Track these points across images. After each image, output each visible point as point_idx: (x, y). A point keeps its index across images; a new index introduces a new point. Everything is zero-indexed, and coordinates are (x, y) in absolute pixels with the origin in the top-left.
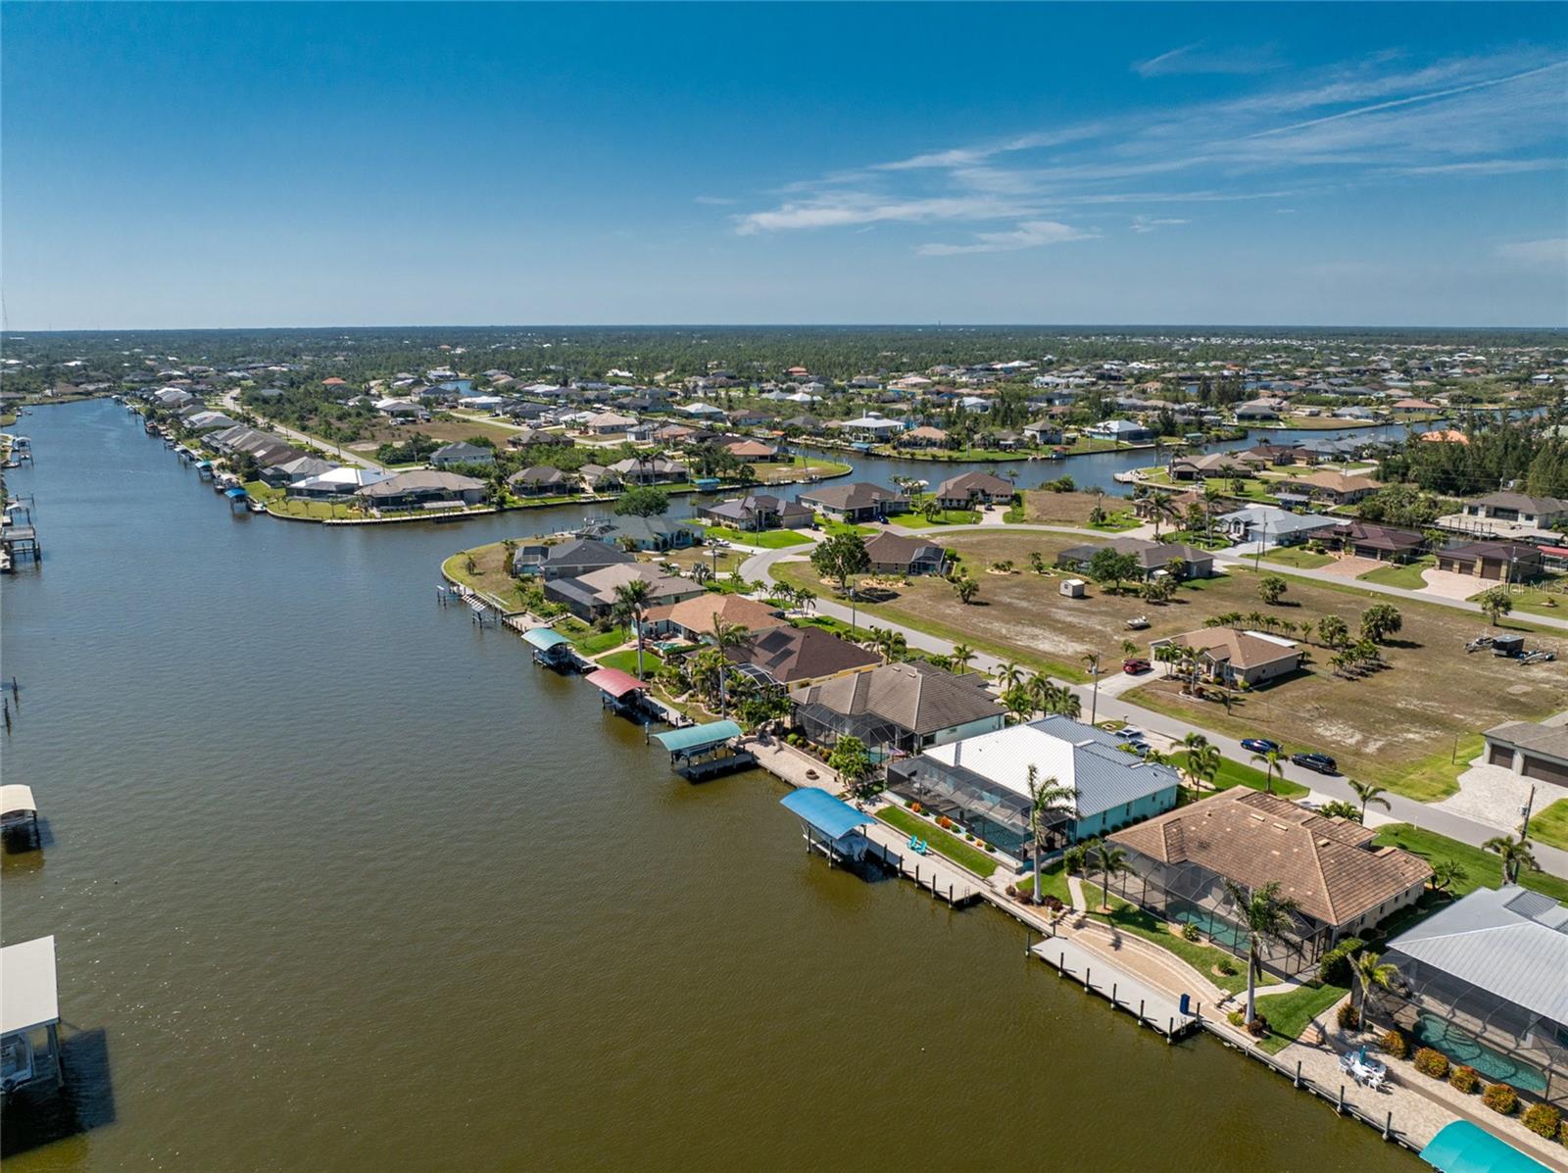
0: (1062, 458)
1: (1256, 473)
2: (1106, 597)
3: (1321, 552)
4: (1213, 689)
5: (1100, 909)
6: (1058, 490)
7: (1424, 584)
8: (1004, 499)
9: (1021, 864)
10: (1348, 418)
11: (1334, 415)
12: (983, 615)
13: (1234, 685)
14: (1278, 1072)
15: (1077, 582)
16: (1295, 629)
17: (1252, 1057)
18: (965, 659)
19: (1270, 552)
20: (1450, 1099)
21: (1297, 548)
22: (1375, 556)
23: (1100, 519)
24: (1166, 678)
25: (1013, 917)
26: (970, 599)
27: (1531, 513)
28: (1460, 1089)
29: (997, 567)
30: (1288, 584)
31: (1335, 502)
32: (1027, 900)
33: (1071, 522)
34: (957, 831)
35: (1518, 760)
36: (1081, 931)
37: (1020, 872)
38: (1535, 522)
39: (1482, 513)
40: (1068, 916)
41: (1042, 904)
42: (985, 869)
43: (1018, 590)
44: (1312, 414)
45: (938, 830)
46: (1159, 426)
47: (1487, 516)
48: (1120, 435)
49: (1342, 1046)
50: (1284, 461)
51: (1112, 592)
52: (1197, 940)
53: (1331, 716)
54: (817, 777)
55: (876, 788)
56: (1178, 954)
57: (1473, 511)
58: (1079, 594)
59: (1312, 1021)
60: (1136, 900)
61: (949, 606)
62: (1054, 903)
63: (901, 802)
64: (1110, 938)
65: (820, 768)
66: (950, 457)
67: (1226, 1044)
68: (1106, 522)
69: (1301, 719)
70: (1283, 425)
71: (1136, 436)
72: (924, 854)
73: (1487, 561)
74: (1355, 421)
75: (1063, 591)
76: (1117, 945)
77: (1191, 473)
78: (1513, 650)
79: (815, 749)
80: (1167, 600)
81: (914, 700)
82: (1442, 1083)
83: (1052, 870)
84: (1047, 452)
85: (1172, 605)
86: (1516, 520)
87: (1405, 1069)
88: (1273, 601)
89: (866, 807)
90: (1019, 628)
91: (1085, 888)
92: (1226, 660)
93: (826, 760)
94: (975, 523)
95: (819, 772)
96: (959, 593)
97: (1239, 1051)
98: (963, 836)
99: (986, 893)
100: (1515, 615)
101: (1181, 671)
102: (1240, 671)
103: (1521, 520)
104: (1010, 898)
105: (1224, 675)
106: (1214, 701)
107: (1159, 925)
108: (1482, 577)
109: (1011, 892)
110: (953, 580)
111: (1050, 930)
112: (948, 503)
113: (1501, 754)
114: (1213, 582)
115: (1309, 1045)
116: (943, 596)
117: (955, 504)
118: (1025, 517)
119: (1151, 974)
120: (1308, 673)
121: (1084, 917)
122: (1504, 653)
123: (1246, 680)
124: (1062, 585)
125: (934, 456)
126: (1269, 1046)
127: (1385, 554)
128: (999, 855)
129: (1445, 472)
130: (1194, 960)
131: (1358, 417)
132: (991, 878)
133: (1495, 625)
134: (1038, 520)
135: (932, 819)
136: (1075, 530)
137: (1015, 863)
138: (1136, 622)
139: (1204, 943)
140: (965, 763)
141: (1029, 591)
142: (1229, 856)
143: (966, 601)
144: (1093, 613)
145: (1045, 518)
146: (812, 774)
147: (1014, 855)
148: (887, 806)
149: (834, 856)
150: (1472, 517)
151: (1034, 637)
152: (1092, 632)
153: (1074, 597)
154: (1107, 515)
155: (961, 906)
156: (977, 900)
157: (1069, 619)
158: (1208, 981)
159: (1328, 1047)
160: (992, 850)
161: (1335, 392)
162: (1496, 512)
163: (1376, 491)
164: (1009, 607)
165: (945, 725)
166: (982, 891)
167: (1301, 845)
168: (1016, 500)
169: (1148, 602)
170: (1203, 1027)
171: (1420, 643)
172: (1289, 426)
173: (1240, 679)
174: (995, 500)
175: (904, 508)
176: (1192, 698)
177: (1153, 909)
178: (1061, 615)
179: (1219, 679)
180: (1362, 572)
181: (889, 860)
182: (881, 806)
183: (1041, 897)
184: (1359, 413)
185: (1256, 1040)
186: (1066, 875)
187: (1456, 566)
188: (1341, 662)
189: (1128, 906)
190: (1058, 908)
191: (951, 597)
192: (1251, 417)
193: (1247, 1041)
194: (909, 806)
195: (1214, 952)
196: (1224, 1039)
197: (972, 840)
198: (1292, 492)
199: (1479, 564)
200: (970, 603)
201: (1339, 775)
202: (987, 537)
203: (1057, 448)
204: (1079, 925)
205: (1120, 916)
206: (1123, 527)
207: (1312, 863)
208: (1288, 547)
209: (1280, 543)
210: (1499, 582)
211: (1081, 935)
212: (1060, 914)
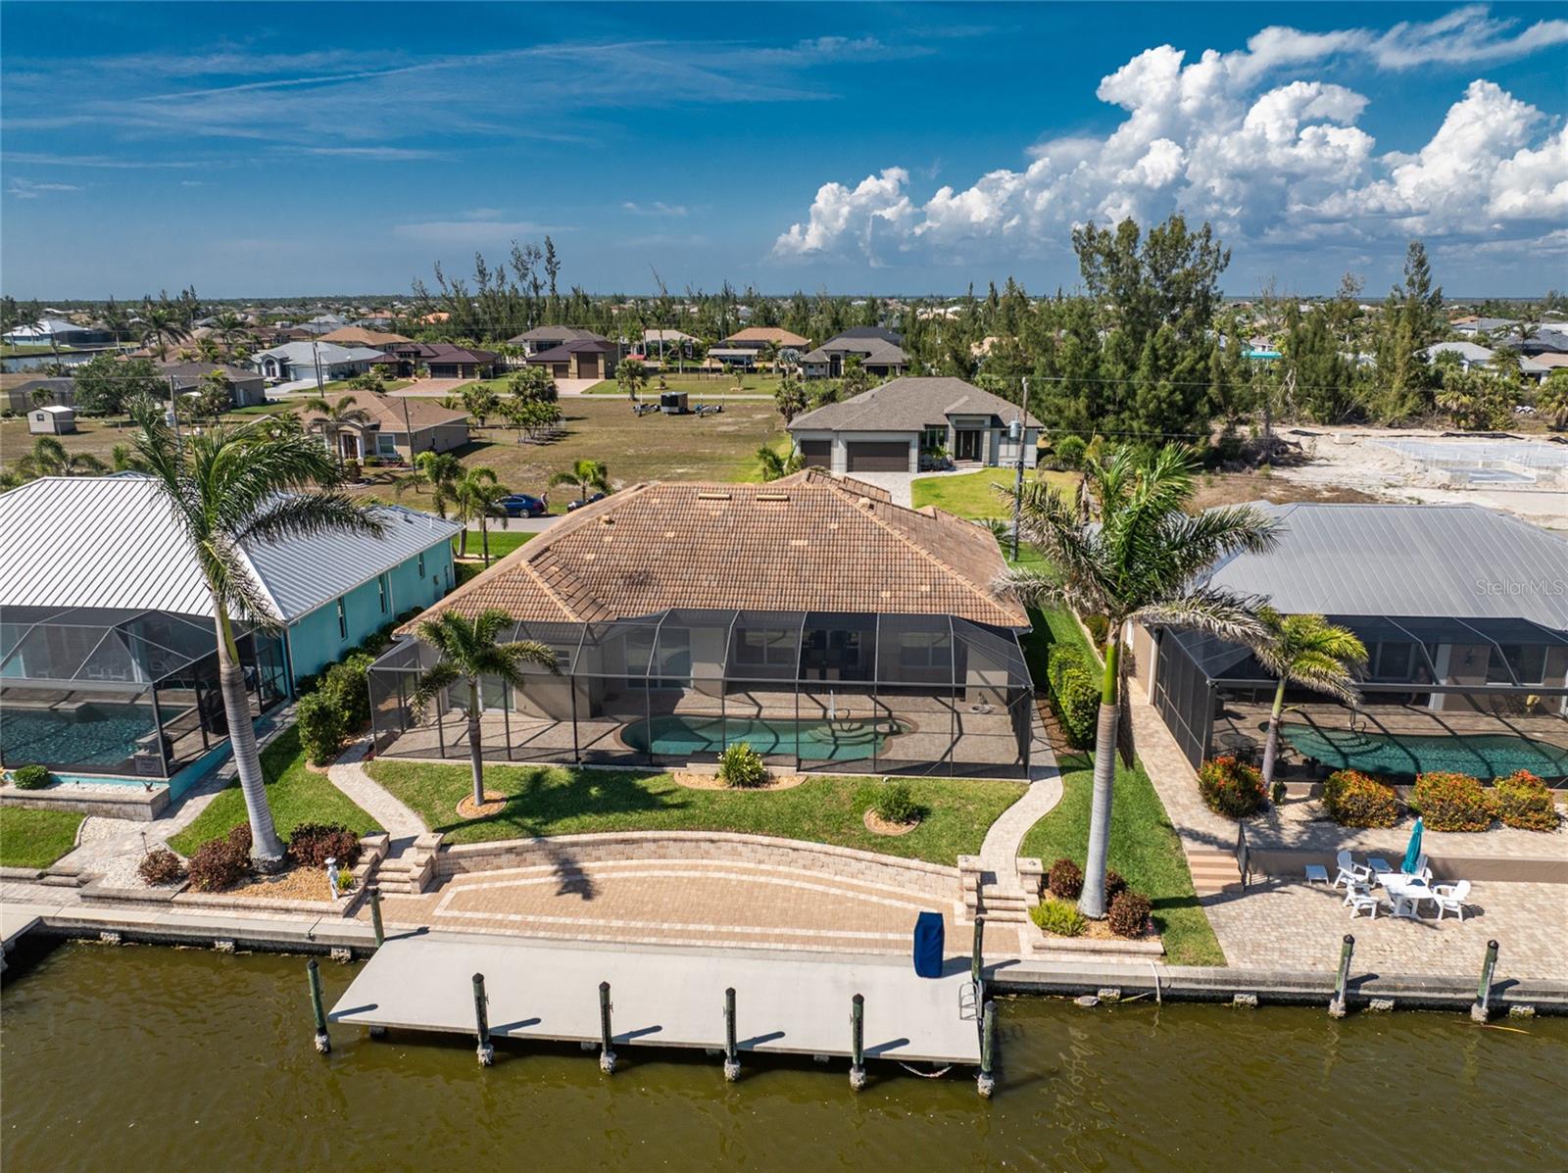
2: (118, 430)
3: (390, 379)
5: (469, 809)
9: (161, 786)
13: (396, 464)
14: (1265, 1001)
15: (58, 410)
17: (1174, 999)
19: (327, 385)
22: (456, 374)
25: (201, 945)
32: (230, 875)
35: (839, 454)
36: (449, 892)
37: (165, 808)
39: (526, 350)
40: (387, 864)
41: (289, 863)
42: (39, 845)
48: (52, 337)
49: (1286, 858)
52: (765, 779)
56: (758, 827)
58: (66, 430)
59: (1179, 833)
60: (548, 754)
62: (330, 845)
64: (541, 875)
67: (1083, 1001)
76: (576, 882)
78: (681, 406)
83: (275, 763)
91: (387, 779)
92: (375, 429)
97: (1136, 1000)
99: (62, 907)
102: (401, 440)
104: (164, 891)
105: (377, 448)
106: (381, 484)
107: (653, 784)
108: (579, 378)
109: (162, 871)
111: (360, 928)
113: (814, 451)
114: (271, 406)
115: (1230, 894)
120: (487, 444)
121: (443, 847)
122: (676, 410)
123: (414, 451)
124: (32, 419)
126: (1190, 945)
127: (467, 371)
128: (71, 786)
130: (807, 826)
132: (69, 862)
137: (142, 790)
139: (786, 778)
147: (129, 769)
153: (58, 432)
158: (892, 859)
160: (47, 782)
166: (48, 911)
171: (580, 417)
173: (405, 452)
177: (601, 757)
179: (371, 459)
180: (451, 387)
183: (275, 842)
185: (1154, 944)
186: (310, 768)
189: (538, 778)
190: (351, 858)
193: (1142, 961)
195: (829, 788)
196: (1073, 991)
199: (574, 362)
204: (435, 879)
205: (537, 805)
208: (345, 380)
209: (334, 376)
210: (601, 379)
211: (459, 902)
212: (361, 869)
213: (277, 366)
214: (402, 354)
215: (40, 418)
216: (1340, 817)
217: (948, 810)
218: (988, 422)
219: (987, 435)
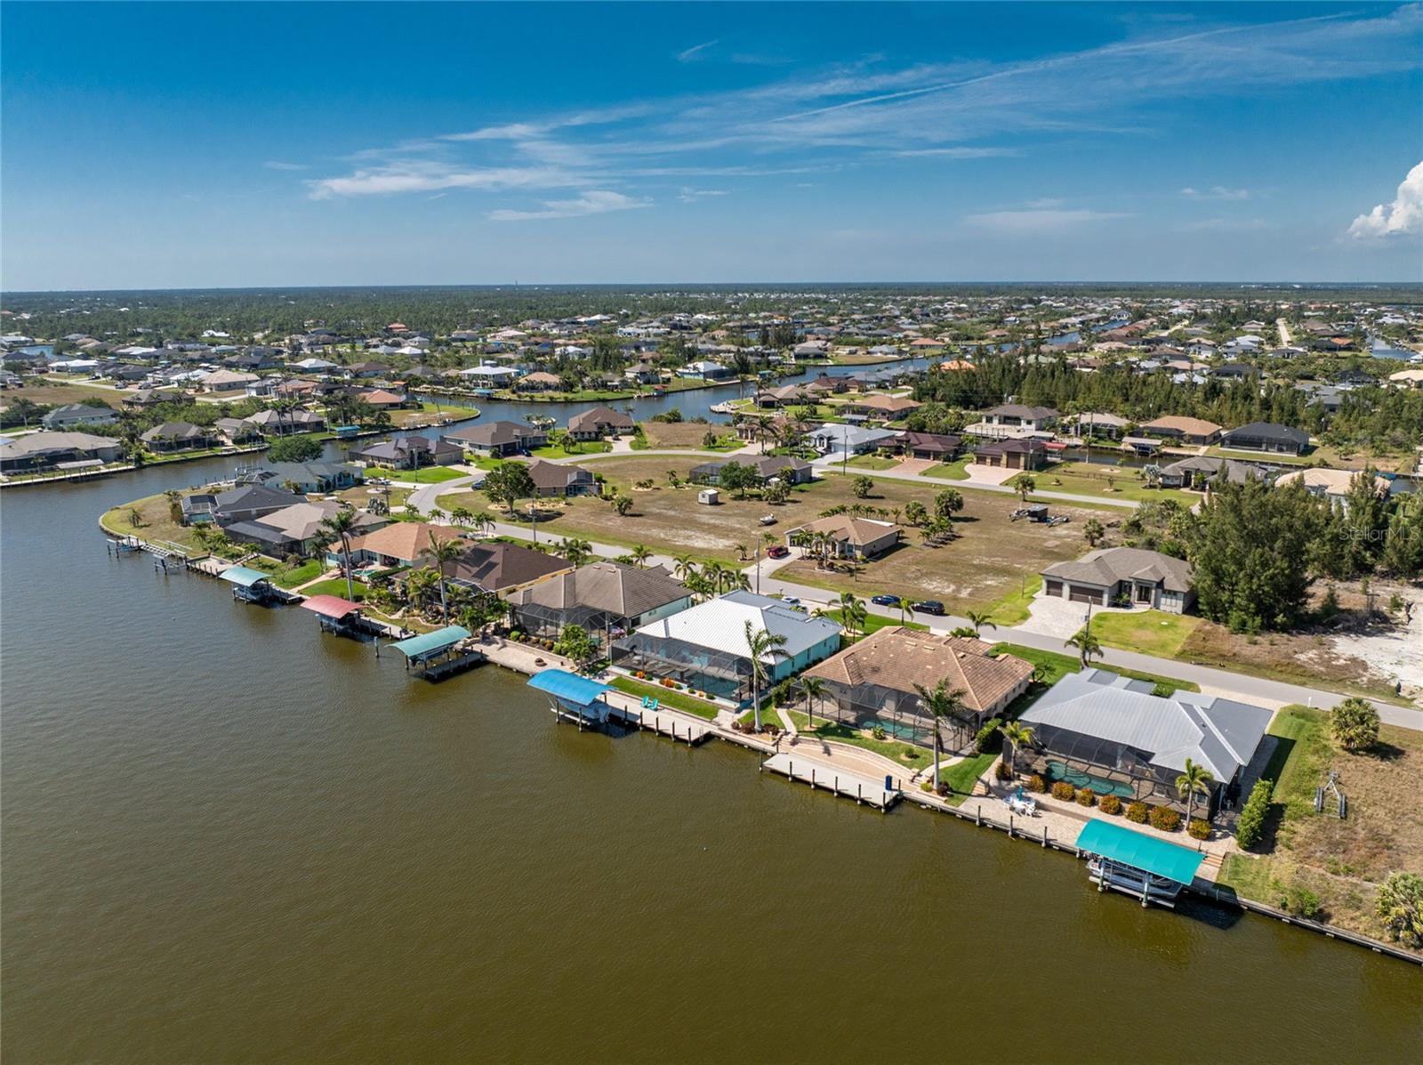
0: (662, 395)
1: (823, 400)
2: (736, 503)
3: (889, 457)
4: (839, 563)
5: (807, 728)
6: (669, 421)
7: (968, 476)
8: (628, 430)
9: (738, 705)
10: (879, 355)
11: (868, 353)
12: (639, 524)
13: (854, 559)
14: (964, 818)
15: (712, 491)
16: (887, 514)
17: (943, 812)
18: (644, 558)
19: (851, 459)
20: (1079, 812)
21: (870, 455)
22: (929, 458)
23: (711, 442)
24: (802, 558)
25: (741, 745)
26: (626, 512)
27: (1030, 418)
28: (1084, 804)
29: (640, 485)
30: (874, 482)
31: (888, 419)
32: (750, 731)
33: (687, 446)
34: (680, 688)
35: (1066, 590)
36: (796, 747)
37: (738, 711)
38: (1033, 426)
39: (996, 421)
41: (763, 731)
42: (710, 713)
43: (662, 502)
44: (851, 353)
45: (663, 690)
46: (736, 366)
47: (1000, 423)
48: (705, 374)
49: (1003, 792)
50: (841, 390)
51: (741, 497)
52: (884, 738)
53: (929, 575)
54: (545, 664)
55: (600, 666)
56: (873, 750)
57: (989, 420)
58: (714, 502)
59: (979, 779)
60: (833, 718)
61: (609, 520)
62: (772, 729)
63: (627, 673)
64: (820, 748)
65: (546, 656)
66: (566, 398)
67: (924, 807)
68: (717, 444)
69: (909, 579)
70: (831, 362)
71: (718, 374)
72: (656, 710)
73: (1010, 455)
74: (885, 357)
75: (701, 500)
76: (827, 751)
77: (773, 402)
78: (1041, 517)
79: (538, 642)
80: (784, 501)
81: (618, 591)
82: (1072, 803)
83: (764, 706)
84: (648, 390)
85: (789, 504)
86: (1020, 424)
87: (1047, 799)
88: (864, 496)
89: (597, 680)
90: (674, 531)
91: (791, 715)
92: (847, 540)
93: (550, 649)
94: (607, 451)
95: (545, 661)
96: (617, 507)
97: (934, 810)
98: (685, 691)
99: (715, 730)
100: (1037, 493)
101: (812, 552)
102: (858, 547)
103: (1023, 424)
104: (735, 731)
105: (846, 550)
106: (842, 572)
107: (854, 733)
108: (1007, 467)
109: (735, 726)
110: (606, 498)
111: (774, 749)
112: (579, 436)
113: (1054, 586)
114: (814, 485)
115: (979, 796)
116: (603, 512)
117: (586, 436)
118: (648, 444)
119: (858, 768)
120: (905, 546)
122: (1036, 519)
123: (863, 554)
124: (700, 495)
125: (551, 398)
126: (954, 801)
127: (937, 455)
128: (718, 701)
129: (964, 392)
130: (886, 753)
131: (886, 354)
132: (716, 719)
133: (1025, 500)
134: (659, 446)
135: (656, 682)
136: (692, 452)
137: (734, 705)
138: (766, 519)
139: (890, 739)
140: (673, 635)
141: (673, 503)
142: (895, 675)
143: (623, 514)
144: (730, 515)
145: (665, 444)
146: (540, 662)
147: (731, 699)
148: (614, 677)
149: (584, 722)
150: (989, 425)
151: (689, 537)
152: (734, 530)
153: (711, 504)
154: (717, 438)
155: (697, 743)
156: (709, 737)
157: (712, 521)
158: (900, 765)
159: (992, 795)
160: (713, 698)
161: (864, 334)
162: (1006, 420)
163: (917, 409)
164: (659, 516)
165: (647, 608)
166: (711, 730)
167: (946, 659)
168: (636, 430)
169: (770, 504)
170: (905, 798)
171: (976, 517)
172: (836, 362)
173: (859, 554)
174: (619, 431)
175: (542, 442)
176: (826, 572)
177: (846, 722)
178: (705, 519)
179: (843, 555)
180: (922, 470)
181: (629, 718)
182: (609, 679)
183: (760, 726)
184: (887, 351)
185: (944, 799)
186: (774, 708)
187: (988, 461)
188: (928, 534)
189: (828, 724)
190: (776, 733)
191: (609, 511)
192: (806, 357)
193: (938, 801)
194: (635, 675)
195: (899, 745)
196: (921, 803)
197: (694, 693)
198: (854, 413)
199: (1004, 457)
200: (627, 515)
201: (947, 615)
202: (621, 462)
203: (656, 386)
204: (794, 743)
205: (824, 731)
206: (731, 448)
207: (957, 670)
208: (863, 454)
209: (857, 452)
210: (1021, 470)
211: (798, 750)
212: (778, 736)
213: (825, 441)
214: (898, 441)
215: (703, 496)
216: (1031, 788)
217: (925, 758)
218: (1154, 585)
219: (1153, 591)
